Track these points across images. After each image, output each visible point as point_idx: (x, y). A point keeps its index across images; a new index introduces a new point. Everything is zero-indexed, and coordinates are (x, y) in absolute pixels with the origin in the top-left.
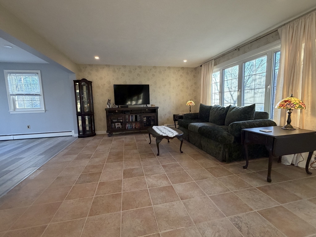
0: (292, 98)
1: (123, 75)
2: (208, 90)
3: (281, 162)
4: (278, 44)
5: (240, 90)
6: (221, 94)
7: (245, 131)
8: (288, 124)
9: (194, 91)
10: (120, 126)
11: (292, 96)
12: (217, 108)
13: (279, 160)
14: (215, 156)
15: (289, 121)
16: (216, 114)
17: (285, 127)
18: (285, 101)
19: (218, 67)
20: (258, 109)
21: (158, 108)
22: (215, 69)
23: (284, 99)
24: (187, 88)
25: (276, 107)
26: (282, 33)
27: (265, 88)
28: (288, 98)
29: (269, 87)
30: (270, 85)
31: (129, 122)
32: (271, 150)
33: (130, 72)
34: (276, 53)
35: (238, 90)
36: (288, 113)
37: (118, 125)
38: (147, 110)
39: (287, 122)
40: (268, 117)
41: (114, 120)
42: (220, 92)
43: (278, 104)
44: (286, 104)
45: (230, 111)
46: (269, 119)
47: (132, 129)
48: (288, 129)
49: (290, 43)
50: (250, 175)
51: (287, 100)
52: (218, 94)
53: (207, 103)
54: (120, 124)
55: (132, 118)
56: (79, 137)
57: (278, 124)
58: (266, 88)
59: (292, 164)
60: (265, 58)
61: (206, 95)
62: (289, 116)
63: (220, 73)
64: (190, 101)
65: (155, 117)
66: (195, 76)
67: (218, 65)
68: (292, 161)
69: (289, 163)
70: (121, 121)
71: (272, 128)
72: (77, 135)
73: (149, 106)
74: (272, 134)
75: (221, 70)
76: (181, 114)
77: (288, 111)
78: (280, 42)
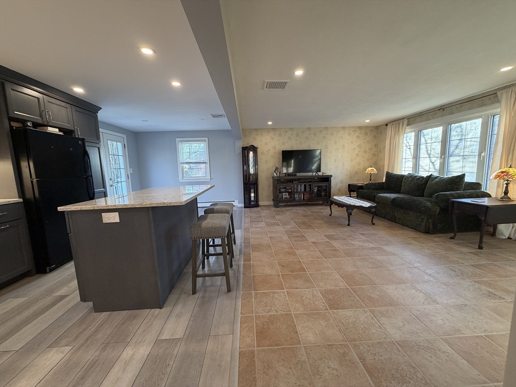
0: (511, 169)
1: (290, 138)
2: (396, 155)
3: (495, 235)
4: (497, 108)
5: (443, 156)
6: (414, 160)
7: (454, 201)
8: (505, 195)
9: (374, 155)
10: (288, 196)
11: (510, 167)
12: (411, 178)
13: (493, 234)
14: (415, 228)
15: (506, 193)
16: (411, 184)
17: (501, 198)
18: (502, 172)
19: (412, 128)
20: (467, 179)
21: (331, 176)
22: (408, 129)
23: (501, 170)
24: (365, 152)
25: (491, 178)
26: (502, 97)
27: (478, 155)
28: (506, 169)
29: (482, 154)
30: (485, 153)
31: (297, 192)
32: (483, 218)
33: (298, 135)
34: (494, 116)
35: (441, 157)
36: (506, 184)
37: (285, 195)
38: (316, 178)
39: (504, 193)
40: (481, 188)
41: (282, 190)
42: (414, 158)
43: (494, 175)
44: (502, 175)
45: (432, 181)
46: (482, 190)
47: (300, 200)
48: (504, 200)
49: (511, 109)
50: (458, 244)
51: (504, 170)
52: (411, 160)
53: (395, 170)
54: (287, 194)
55: (301, 188)
56: (245, 207)
57: (493, 195)
58: (480, 155)
59: (509, 238)
60: (479, 122)
61: (394, 161)
62: (507, 188)
63: (415, 134)
64: (371, 168)
65: (328, 186)
66: (375, 137)
67: (413, 126)
68: (510, 235)
69: (506, 237)
70: (290, 191)
71: (486, 199)
72: (243, 205)
73: (320, 174)
74: (486, 204)
75: (417, 131)
76: (360, 183)
77: (506, 182)
78: (499, 105)
